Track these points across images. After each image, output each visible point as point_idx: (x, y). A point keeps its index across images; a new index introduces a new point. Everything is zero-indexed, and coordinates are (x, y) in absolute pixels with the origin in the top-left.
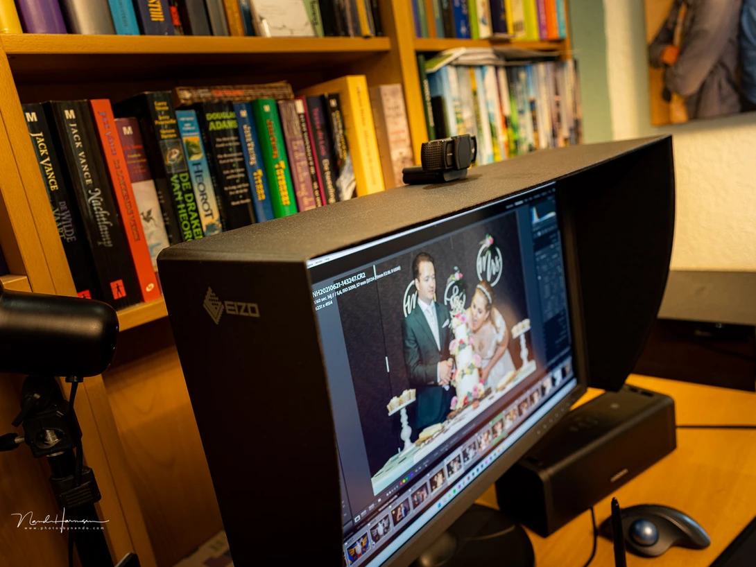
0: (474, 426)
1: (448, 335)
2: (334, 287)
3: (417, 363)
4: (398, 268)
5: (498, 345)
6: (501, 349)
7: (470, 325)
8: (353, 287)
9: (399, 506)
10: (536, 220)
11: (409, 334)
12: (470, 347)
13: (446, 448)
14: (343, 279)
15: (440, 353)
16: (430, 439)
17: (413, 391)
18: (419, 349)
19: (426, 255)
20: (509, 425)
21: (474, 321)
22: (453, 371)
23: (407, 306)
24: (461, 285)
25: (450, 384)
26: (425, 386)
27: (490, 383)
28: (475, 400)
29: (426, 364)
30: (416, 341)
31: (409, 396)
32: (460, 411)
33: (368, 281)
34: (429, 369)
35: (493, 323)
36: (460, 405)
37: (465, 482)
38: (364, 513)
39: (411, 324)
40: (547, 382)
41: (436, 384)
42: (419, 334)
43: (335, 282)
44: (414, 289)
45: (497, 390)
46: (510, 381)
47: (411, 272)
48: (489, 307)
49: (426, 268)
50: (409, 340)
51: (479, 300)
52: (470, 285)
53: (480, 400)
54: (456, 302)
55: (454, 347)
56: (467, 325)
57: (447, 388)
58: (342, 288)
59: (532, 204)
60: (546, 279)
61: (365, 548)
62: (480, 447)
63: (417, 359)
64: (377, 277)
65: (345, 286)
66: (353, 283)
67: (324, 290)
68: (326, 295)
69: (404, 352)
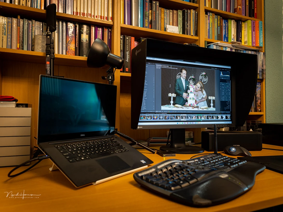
0: (191, 112)
1: (188, 88)
2: (161, 66)
3: (178, 90)
4: (177, 69)
5: (203, 98)
6: (204, 100)
7: (195, 89)
9: (167, 116)
10: (222, 74)
11: (177, 83)
12: (194, 94)
13: (182, 112)
14: (164, 65)
15: (185, 91)
16: (178, 107)
17: (175, 95)
18: (179, 87)
19: (185, 69)
20: (203, 119)
21: (196, 89)
22: (188, 96)
23: (178, 77)
24: (194, 80)
25: (186, 99)
26: (179, 95)
27: (199, 105)
28: (193, 106)
29: (180, 91)
30: (178, 85)
31: (174, 95)
32: (188, 106)
33: (169, 68)
34: (181, 93)
35: (202, 92)
36: (188, 105)
37: (186, 123)
38: (158, 111)
39: (178, 81)
40: (220, 116)
41: (182, 97)
42: (180, 84)
43: (162, 65)
44: (180, 74)
45: (200, 108)
46: (205, 108)
47: (180, 71)
48: (201, 88)
49: (184, 72)
50: (177, 84)
51: (199, 85)
52: (196, 81)
53: (195, 107)
54: (191, 82)
55: (189, 91)
56: (194, 89)
57: (185, 99)
58: (163, 67)
59: (221, 71)
60: (223, 90)
61: (157, 119)
62: (192, 118)
63: (178, 89)
64: (171, 68)
65: (164, 67)
66: (165, 67)
67: (159, 65)
68: (159, 66)
69: (175, 86)
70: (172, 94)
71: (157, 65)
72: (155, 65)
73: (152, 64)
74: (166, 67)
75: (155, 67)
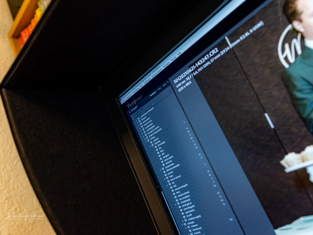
2: (190, 70)
4: (260, 24)
8: (208, 63)
11: (299, 84)
14: (196, 62)
33: (222, 53)
43: (190, 67)
44: (294, 33)
47: (283, 18)
50: (300, 91)
58: (197, 69)
64: (231, 46)
65: (200, 66)
66: (206, 61)
67: (182, 76)
68: (184, 79)
69: (295, 106)
70: (298, 152)
71: (176, 81)
72: (169, 84)
73: (161, 91)
74: (209, 60)
75: (174, 90)
